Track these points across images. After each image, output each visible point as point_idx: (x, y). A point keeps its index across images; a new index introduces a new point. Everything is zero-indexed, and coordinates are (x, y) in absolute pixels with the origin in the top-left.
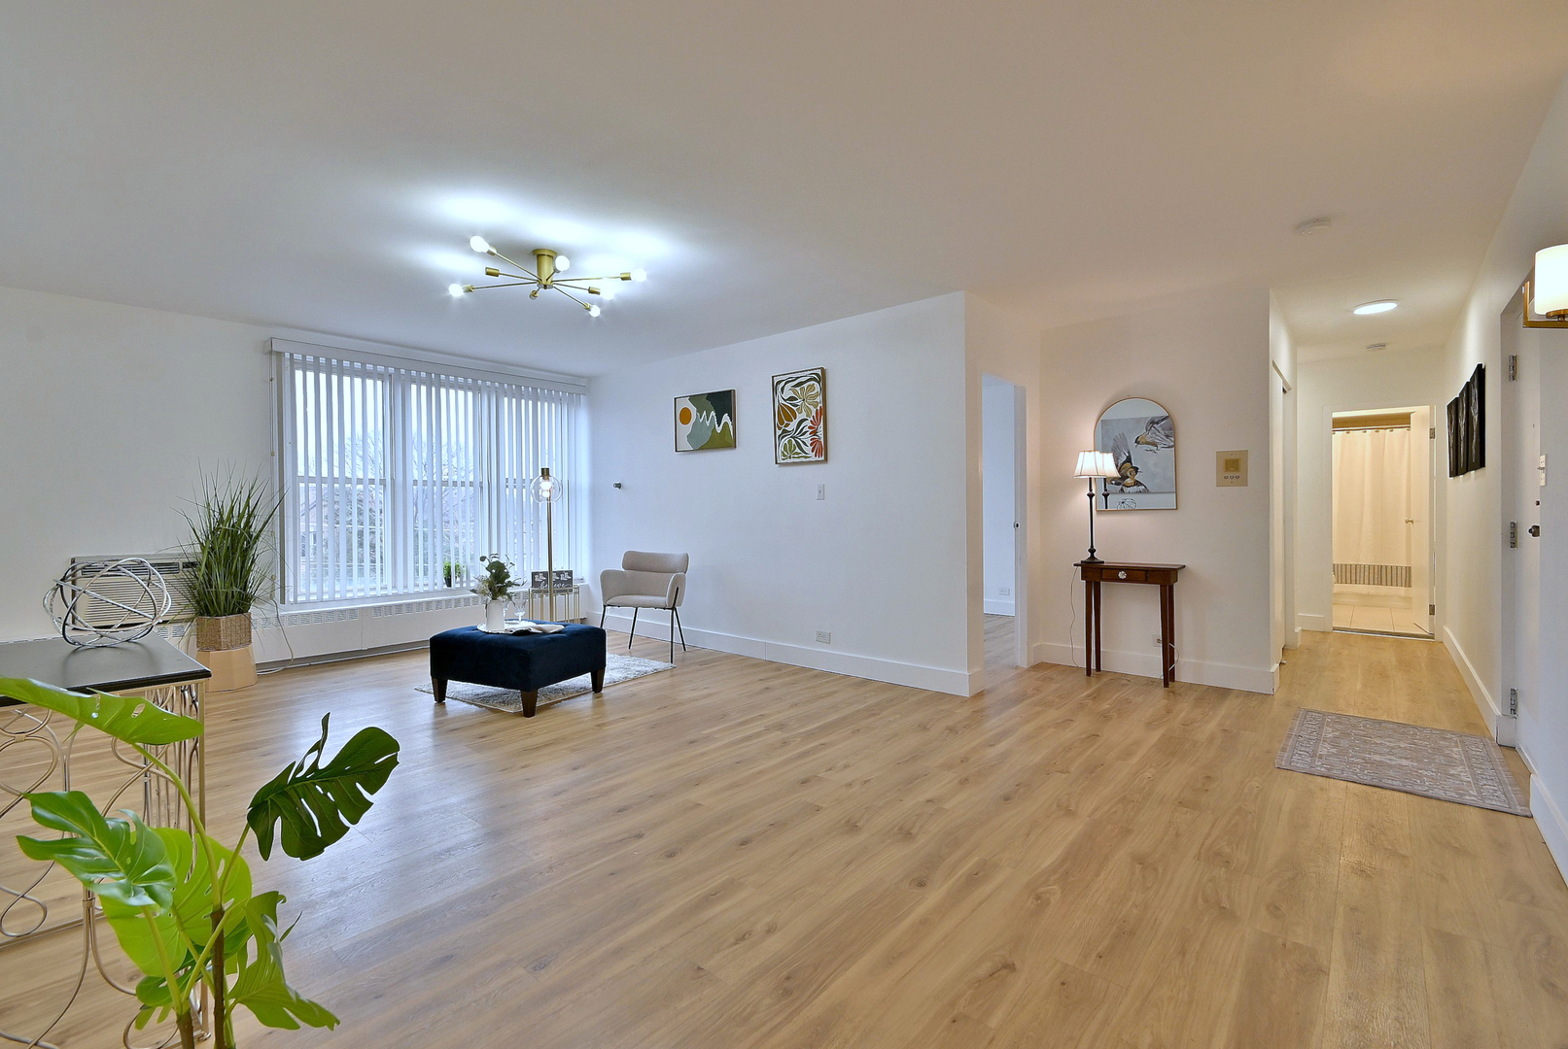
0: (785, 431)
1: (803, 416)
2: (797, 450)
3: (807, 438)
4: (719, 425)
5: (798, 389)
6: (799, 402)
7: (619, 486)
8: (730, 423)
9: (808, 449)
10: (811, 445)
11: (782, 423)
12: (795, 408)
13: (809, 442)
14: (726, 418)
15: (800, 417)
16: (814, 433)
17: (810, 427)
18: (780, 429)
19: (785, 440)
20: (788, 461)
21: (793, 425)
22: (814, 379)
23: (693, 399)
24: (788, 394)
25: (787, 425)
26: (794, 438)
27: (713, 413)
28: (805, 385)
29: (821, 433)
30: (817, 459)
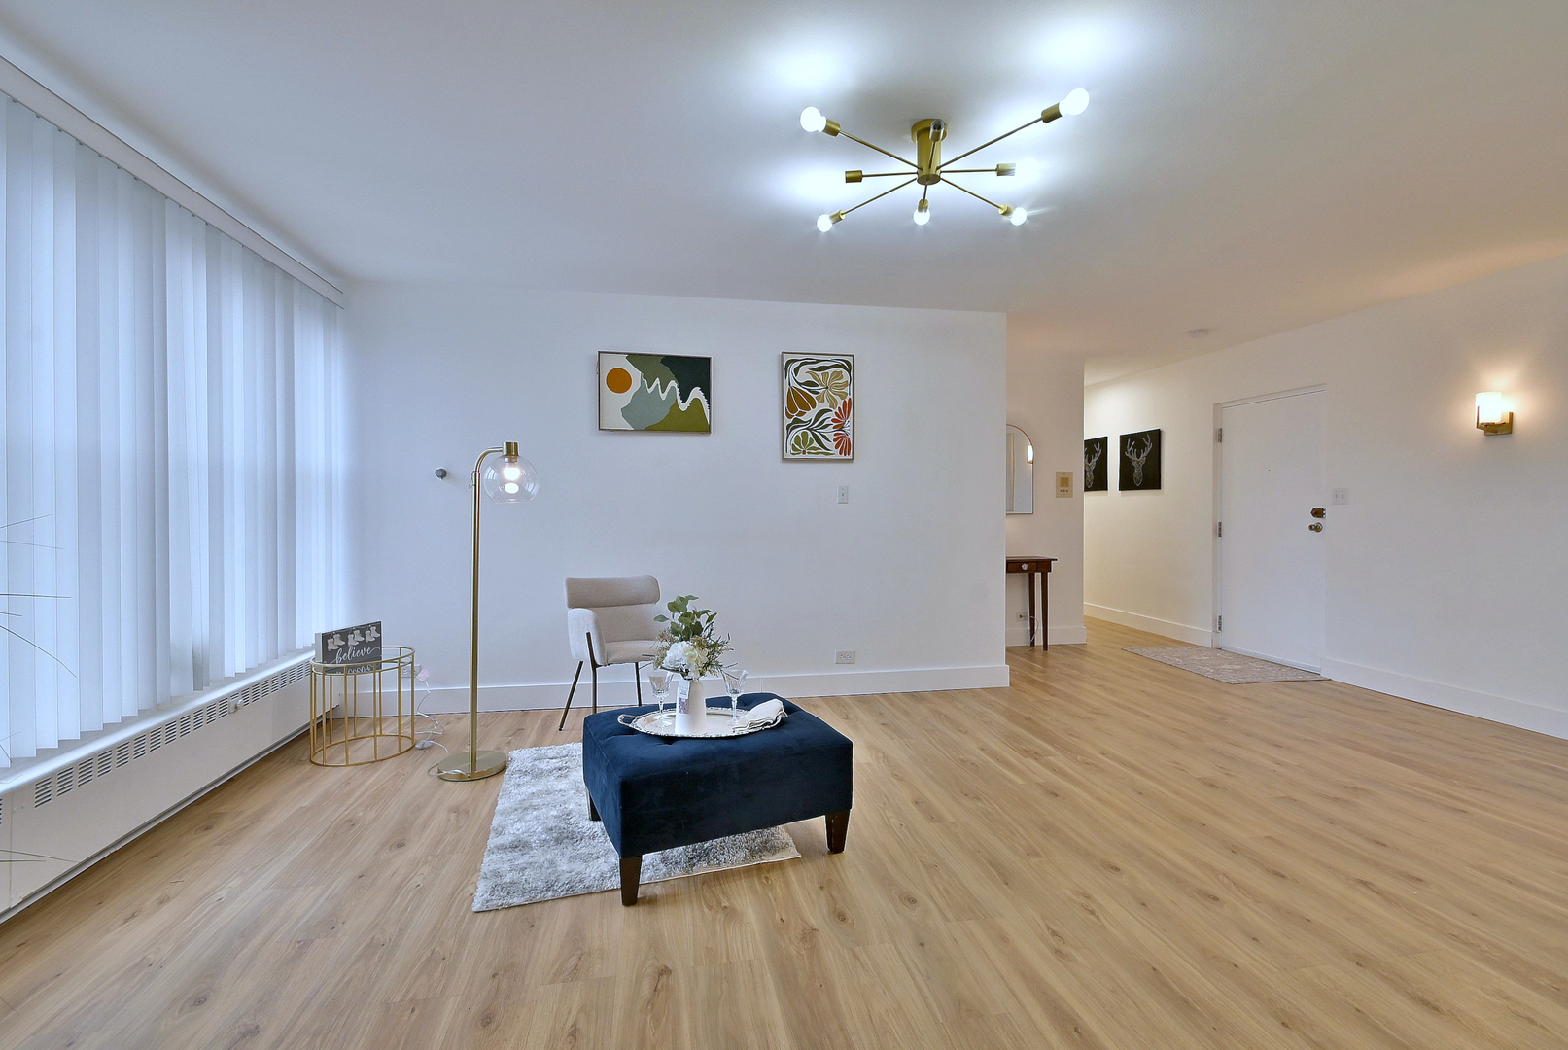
0: (797, 421)
1: (826, 405)
2: (815, 444)
3: (830, 432)
4: (684, 399)
5: (819, 374)
6: (820, 389)
7: (443, 474)
8: (704, 401)
9: (831, 445)
10: (835, 440)
11: (793, 410)
12: (814, 396)
13: (831, 437)
14: (696, 393)
15: (819, 407)
16: (840, 427)
17: (834, 420)
18: (790, 417)
19: (798, 432)
20: (801, 456)
21: (810, 415)
22: (842, 366)
23: (633, 358)
24: (804, 375)
25: (801, 414)
26: (810, 430)
27: (673, 384)
28: (830, 371)
29: (848, 428)
30: (843, 456)
